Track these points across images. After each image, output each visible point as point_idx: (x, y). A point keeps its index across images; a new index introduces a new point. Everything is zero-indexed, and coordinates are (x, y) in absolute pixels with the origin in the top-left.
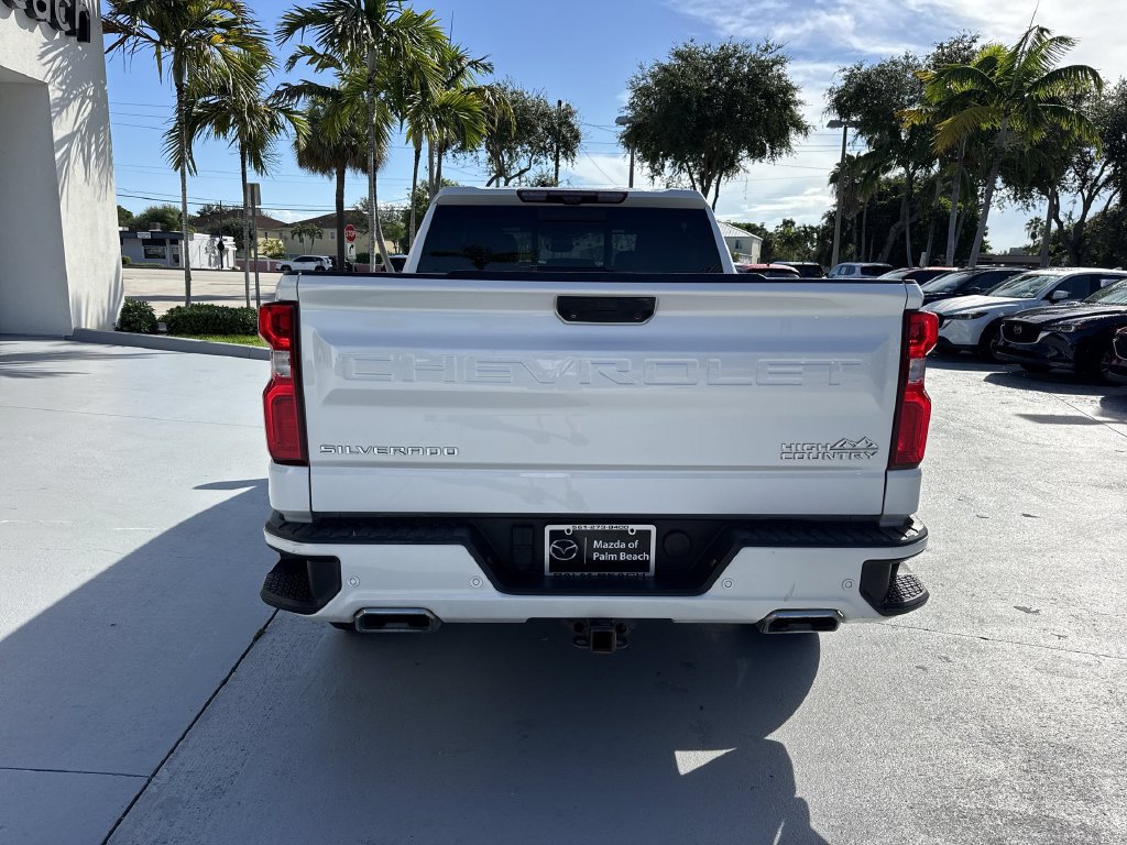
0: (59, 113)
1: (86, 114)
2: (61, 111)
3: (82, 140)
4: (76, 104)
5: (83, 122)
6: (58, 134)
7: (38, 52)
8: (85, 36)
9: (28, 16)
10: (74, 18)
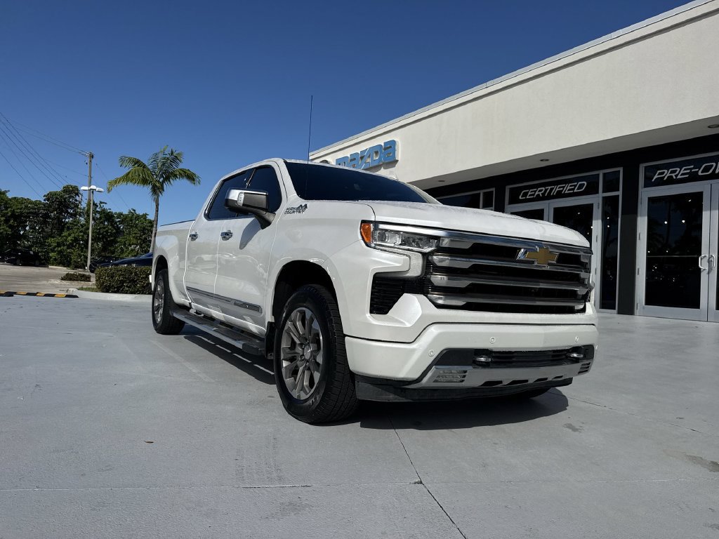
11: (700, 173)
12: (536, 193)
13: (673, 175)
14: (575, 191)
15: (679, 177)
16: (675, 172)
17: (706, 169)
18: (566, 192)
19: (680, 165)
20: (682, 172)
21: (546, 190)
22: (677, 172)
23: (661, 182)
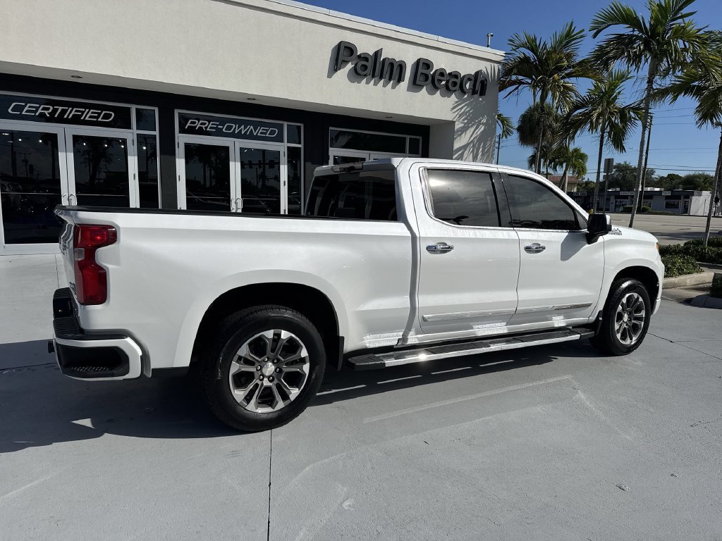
0: (460, 135)
1: (479, 133)
2: (462, 134)
3: (474, 146)
4: (472, 129)
5: (476, 137)
6: (457, 145)
7: (452, 107)
8: (482, 93)
9: (448, 90)
10: (474, 85)
11: (224, 130)
12: (40, 111)
13: (203, 126)
14: (100, 119)
15: (208, 129)
16: (204, 124)
17: (229, 128)
18: (87, 119)
19: (209, 119)
20: (210, 126)
22: (206, 125)
23: (193, 131)
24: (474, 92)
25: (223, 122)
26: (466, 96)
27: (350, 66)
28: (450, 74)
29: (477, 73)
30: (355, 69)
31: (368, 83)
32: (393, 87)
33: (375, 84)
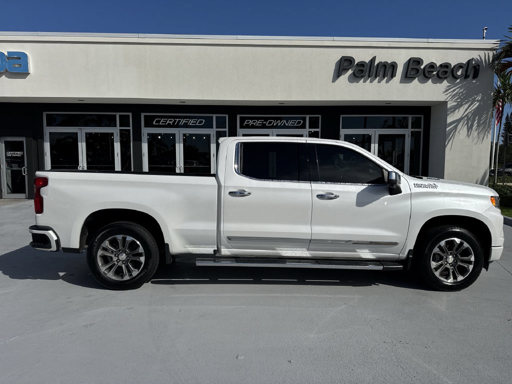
0: (453, 111)
1: (473, 108)
3: (468, 120)
4: (466, 106)
5: (471, 112)
6: (450, 120)
7: (444, 90)
8: (475, 76)
9: (439, 78)
10: (467, 71)
11: (267, 125)
12: (168, 122)
13: (254, 124)
14: (197, 124)
15: (257, 125)
16: (255, 122)
17: (270, 123)
18: (190, 124)
19: (258, 119)
21: (175, 121)
23: (247, 127)
24: (466, 76)
25: (266, 119)
26: (458, 81)
27: (350, 72)
28: (441, 66)
29: (469, 62)
30: (354, 74)
31: (364, 82)
32: (387, 82)
33: (371, 82)
